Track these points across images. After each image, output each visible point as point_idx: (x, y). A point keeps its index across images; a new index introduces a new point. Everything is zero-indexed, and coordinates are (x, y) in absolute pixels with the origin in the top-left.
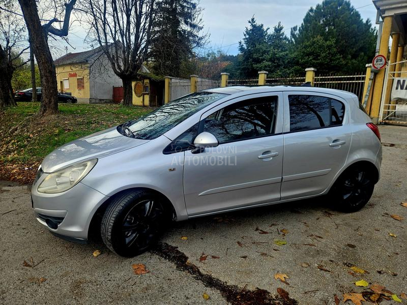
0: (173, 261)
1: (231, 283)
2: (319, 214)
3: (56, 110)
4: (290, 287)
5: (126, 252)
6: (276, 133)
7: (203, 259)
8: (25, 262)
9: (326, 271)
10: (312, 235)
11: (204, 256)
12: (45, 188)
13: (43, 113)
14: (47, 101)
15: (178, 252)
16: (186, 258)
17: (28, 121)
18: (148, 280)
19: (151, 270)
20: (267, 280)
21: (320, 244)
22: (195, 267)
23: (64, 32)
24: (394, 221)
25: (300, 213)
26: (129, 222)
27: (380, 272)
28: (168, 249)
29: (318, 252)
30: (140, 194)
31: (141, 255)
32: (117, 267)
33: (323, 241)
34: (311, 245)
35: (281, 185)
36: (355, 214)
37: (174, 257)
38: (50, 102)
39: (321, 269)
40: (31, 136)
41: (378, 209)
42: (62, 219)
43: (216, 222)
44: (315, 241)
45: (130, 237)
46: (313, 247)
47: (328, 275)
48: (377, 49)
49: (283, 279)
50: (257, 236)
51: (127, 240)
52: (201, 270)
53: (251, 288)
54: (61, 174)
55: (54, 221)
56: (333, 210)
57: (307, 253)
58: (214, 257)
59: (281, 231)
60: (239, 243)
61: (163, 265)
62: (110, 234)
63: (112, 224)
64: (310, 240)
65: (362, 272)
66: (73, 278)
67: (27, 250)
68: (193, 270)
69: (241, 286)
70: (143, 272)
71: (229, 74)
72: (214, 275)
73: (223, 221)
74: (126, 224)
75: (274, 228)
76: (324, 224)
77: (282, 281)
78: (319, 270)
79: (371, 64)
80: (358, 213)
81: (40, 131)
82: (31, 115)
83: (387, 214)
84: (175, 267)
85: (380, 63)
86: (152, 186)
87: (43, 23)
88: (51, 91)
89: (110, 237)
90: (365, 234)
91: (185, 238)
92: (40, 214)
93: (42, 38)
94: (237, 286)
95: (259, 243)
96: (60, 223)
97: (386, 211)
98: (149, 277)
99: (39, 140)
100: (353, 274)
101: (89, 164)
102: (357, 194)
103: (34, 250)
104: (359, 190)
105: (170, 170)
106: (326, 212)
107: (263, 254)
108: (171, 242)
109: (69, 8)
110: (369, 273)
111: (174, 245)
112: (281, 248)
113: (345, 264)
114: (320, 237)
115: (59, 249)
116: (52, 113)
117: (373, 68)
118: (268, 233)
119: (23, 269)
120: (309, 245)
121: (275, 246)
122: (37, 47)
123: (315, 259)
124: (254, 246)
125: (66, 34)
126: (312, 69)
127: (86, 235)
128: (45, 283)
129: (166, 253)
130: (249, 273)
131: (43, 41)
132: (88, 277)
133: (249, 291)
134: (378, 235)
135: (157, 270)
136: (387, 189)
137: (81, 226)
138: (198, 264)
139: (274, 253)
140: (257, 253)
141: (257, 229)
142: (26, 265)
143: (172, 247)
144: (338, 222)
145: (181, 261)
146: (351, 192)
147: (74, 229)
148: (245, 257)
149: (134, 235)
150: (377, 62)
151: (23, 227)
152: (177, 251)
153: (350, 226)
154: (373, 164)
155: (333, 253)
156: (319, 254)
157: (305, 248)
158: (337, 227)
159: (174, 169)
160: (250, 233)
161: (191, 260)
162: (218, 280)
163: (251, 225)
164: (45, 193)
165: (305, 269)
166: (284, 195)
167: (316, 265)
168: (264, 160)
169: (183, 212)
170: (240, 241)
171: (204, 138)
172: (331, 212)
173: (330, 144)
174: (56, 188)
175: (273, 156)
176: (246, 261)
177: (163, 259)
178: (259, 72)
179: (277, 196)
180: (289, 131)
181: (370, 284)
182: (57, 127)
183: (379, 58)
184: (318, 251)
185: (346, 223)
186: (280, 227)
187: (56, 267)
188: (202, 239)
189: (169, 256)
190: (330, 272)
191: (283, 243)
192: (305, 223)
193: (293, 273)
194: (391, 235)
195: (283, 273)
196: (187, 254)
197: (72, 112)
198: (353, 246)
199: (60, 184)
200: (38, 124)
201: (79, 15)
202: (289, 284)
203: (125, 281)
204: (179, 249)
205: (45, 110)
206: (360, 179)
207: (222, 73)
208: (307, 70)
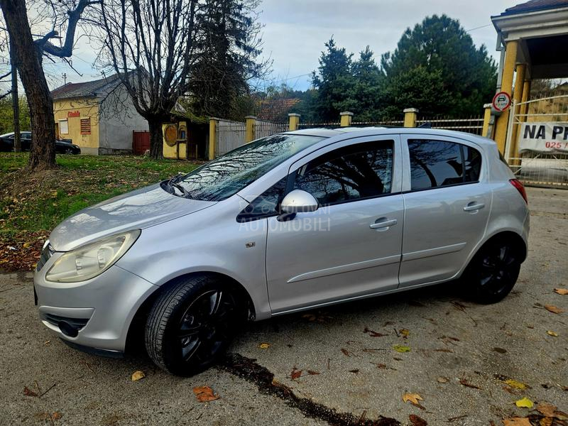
0: (252, 381)
1: (341, 409)
2: (448, 306)
3: (52, 163)
4: (427, 412)
5: (183, 368)
6: (392, 192)
7: (295, 375)
8: (26, 388)
9: (473, 387)
10: (444, 337)
11: (296, 371)
12: (59, 274)
13: (33, 168)
14: (39, 149)
15: (258, 367)
16: (272, 375)
17: (10, 179)
18: (219, 410)
19: (222, 395)
20: (393, 403)
21: (457, 350)
22: (286, 387)
23: (66, 52)
24: (550, 314)
25: (421, 306)
26: (188, 324)
27: (545, 386)
28: (242, 363)
29: (457, 361)
30: (203, 281)
31: (204, 373)
32: (170, 392)
33: (461, 344)
34: (445, 351)
35: (399, 267)
36: (496, 305)
37: (253, 374)
38: (44, 152)
39: (466, 385)
40: (15, 200)
41: (525, 299)
42: (85, 321)
43: (307, 321)
44: (450, 345)
45: (190, 346)
46: (448, 354)
47: (476, 393)
48: (498, 84)
49: (416, 402)
50: (367, 341)
51: (185, 351)
52: (295, 393)
53: (372, 417)
54: (83, 253)
55: (71, 325)
56: (467, 300)
57: (442, 362)
58: (311, 373)
59: (401, 332)
60: (344, 351)
61: (238, 387)
62: (160, 342)
63: (163, 328)
64: (441, 344)
65: (522, 386)
66: (104, 411)
67: (27, 370)
68: (284, 393)
69: (357, 414)
70: (210, 398)
71: (300, 115)
72: (315, 400)
73: (316, 320)
74: (184, 328)
75: (389, 328)
76: (458, 321)
77: (414, 404)
78: (462, 386)
79: (491, 105)
80: (500, 304)
81: (28, 194)
82: (15, 170)
83: (539, 305)
84: (257, 390)
85: (503, 102)
86: (224, 269)
87: (35, 39)
88: (46, 136)
89: (160, 348)
90: (514, 332)
91: (265, 346)
92: (49, 315)
93: (34, 59)
94: (351, 415)
95: (372, 351)
96: (81, 327)
97: (537, 301)
98: (221, 405)
99: (28, 206)
100: (510, 391)
101: (128, 237)
102: (499, 278)
103: (38, 369)
104: (501, 273)
105: (248, 245)
106: (457, 304)
107: (381, 366)
108: (246, 352)
109: (74, 17)
110: (531, 388)
111: (250, 356)
112: (405, 356)
113: (497, 376)
114: (455, 340)
115: (78, 368)
116: (47, 168)
117: (493, 109)
118: (382, 335)
119: (24, 400)
120: (442, 350)
121: (395, 353)
122: (27, 72)
123: (455, 370)
124: (366, 355)
125: (70, 55)
126: (413, 110)
127: (123, 344)
128: (62, 420)
129: (239, 369)
130: (365, 394)
131: (35, 63)
132: (128, 409)
133: (370, 421)
134: (531, 334)
135: (231, 394)
136: (532, 271)
137: (115, 331)
138: (290, 384)
139: (395, 364)
140: (372, 365)
141: (366, 331)
142: (28, 392)
143: (248, 360)
144: (475, 317)
145: (264, 380)
146: (492, 275)
147: (105, 336)
148: (356, 371)
149: (195, 343)
150: (499, 101)
151: (18, 334)
152: (256, 365)
153: (493, 322)
154: (519, 236)
155: (478, 362)
156: (458, 363)
157: (438, 355)
158: (476, 324)
159: (253, 244)
160: (357, 336)
161: (279, 378)
162: (322, 406)
163: (357, 324)
164: (58, 281)
165: (443, 386)
166: (403, 280)
167: (458, 379)
168: (378, 230)
169: (265, 307)
170: (345, 348)
172: (463, 304)
173: (465, 208)
174: (76, 274)
175: (391, 225)
176: (358, 377)
177: (237, 377)
178: (341, 114)
179: (394, 281)
180: (410, 189)
181: (536, 403)
182: (55, 188)
183: (502, 96)
184: (456, 359)
185: (487, 319)
186: (398, 327)
187: (77, 396)
188: (290, 346)
189: (246, 373)
190: (477, 388)
191: (406, 349)
192: (432, 320)
193: (427, 392)
194: (550, 333)
195: (413, 393)
196: (271, 369)
197: (76, 167)
198: (503, 351)
199: (82, 268)
200: (25, 184)
201: (89, 27)
202: (424, 409)
203: (186, 413)
204: (259, 362)
205: (36, 164)
206: (502, 256)
207: (289, 115)
208: (405, 110)
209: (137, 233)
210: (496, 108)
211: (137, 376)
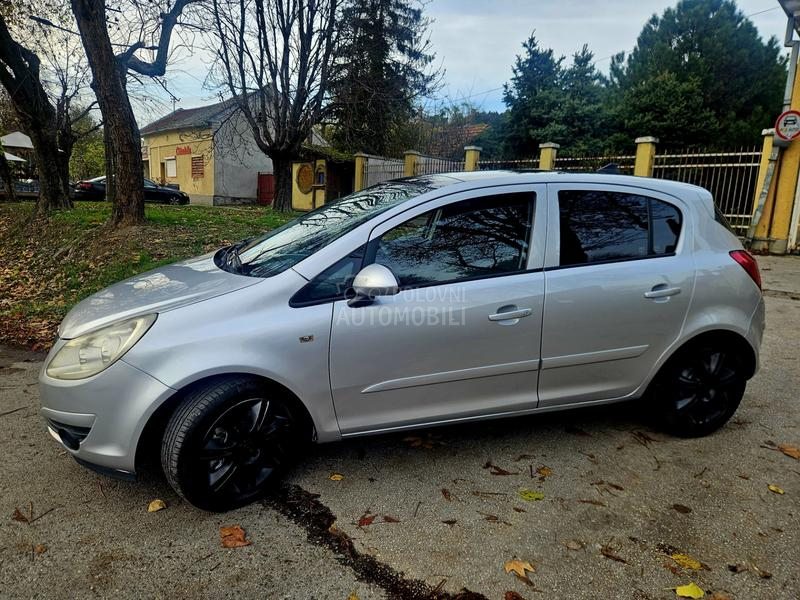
0: (304, 524)
1: (412, 574)
2: (625, 438)
3: (140, 217)
4: (534, 590)
5: (214, 501)
6: (528, 268)
7: (365, 521)
8: (17, 511)
9: (618, 559)
10: (602, 483)
11: (368, 516)
12: (62, 368)
13: (117, 223)
14: (124, 199)
15: (318, 505)
16: (332, 519)
17: (89, 237)
18: (248, 560)
19: (256, 539)
20: (488, 573)
21: (613, 503)
22: (346, 537)
23: (158, 69)
24: (785, 459)
25: (581, 433)
26: (218, 442)
27: (733, 569)
28: (299, 498)
29: (607, 519)
30: (240, 386)
31: (244, 509)
32: (189, 531)
33: (624, 495)
34: (596, 503)
35: (538, 376)
36: (702, 441)
37: (308, 516)
38: (129, 202)
39: (608, 556)
40: (92, 265)
41: (754, 430)
42: (87, 430)
43: (408, 446)
44: (606, 494)
45: (219, 472)
46: (599, 508)
47: (619, 570)
48: (786, 98)
49: (523, 574)
50: (485, 480)
51: (213, 478)
52: (357, 546)
53: (451, 589)
55: (74, 435)
56: (657, 431)
57: (584, 520)
58: (388, 519)
59: (538, 471)
60: (445, 492)
61: (281, 531)
62: (175, 464)
63: (179, 446)
64: (594, 493)
65: (696, 566)
66: (101, 547)
67: (26, 488)
68: (342, 545)
69: (432, 583)
70: (238, 543)
71: (480, 149)
72: (380, 558)
73: (421, 446)
74: (210, 445)
75: (524, 465)
76: (632, 461)
77: (519, 577)
78: (602, 556)
79: (773, 130)
80: (708, 439)
81: (107, 258)
82: (95, 226)
83: (771, 444)
84: (305, 537)
85: (792, 126)
86: (267, 372)
87: (117, 51)
88: (132, 182)
89: (175, 471)
90: (716, 484)
91: (338, 477)
92: (54, 421)
93: (115, 79)
94: (423, 583)
95: (486, 495)
96: (84, 437)
97: (770, 438)
98: (249, 554)
99: (105, 274)
100: (674, 570)
101: (140, 323)
102: (706, 400)
103: (40, 487)
104: (712, 392)
105: (303, 339)
106: (640, 435)
107: (491, 518)
108: (308, 486)
109: (168, 22)
110: (709, 570)
111: (312, 491)
112: (532, 506)
113: (661, 547)
114: (617, 487)
115: (87, 489)
116: (133, 224)
117: (777, 137)
118: (508, 474)
119: (9, 525)
120: (591, 502)
121: (519, 502)
122: (106, 97)
123: (600, 533)
124: (475, 500)
125: (162, 72)
126: (650, 139)
127: (131, 463)
128: (45, 555)
129: (292, 507)
130: (453, 556)
131: (117, 86)
132: (129, 548)
133: (447, 595)
134: (744, 488)
135: (269, 540)
136: (781, 391)
137: (122, 447)
138: (353, 533)
139: (514, 518)
140: (478, 515)
141: (488, 465)
142: (18, 517)
143: (308, 495)
144: (661, 456)
145: (320, 525)
146: (694, 396)
147: (109, 452)
148: (451, 523)
149: (227, 468)
150: (785, 124)
151: (32, 441)
152: (317, 503)
153: (687, 465)
154: (741, 337)
155: (639, 522)
156: (608, 522)
157: (581, 509)
158: (659, 467)
159: (310, 338)
160: (474, 473)
161: (342, 524)
162: (387, 567)
163: (478, 455)
164: (58, 377)
165: (573, 555)
166: (545, 396)
167: (598, 546)
168: (500, 323)
169: (330, 425)
170: (448, 488)
171: (375, 277)
172: (651, 435)
173: (647, 294)
174: (80, 369)
175: (522, 316)
176: (451, 531)
177: (285, 518)
178: (541, 146)
179: (530, 397)
180: (558, 265)
181: (709, 592)
182: (139, 250)
183: (791, 117)
184: (607, 516)
185: (680, 460)
186: (536, 463)
187: (74, 525)
188: (372, 480)
189: (299, 513)
190: (624, 562)
191: (537, 496)
192: (592, 456)
193: (545, 561)
194: (773, 488)
195: (524, 560)
196: (334, 510)
197: (170, 222)
198: (685, 510)
199: (88, 361)
200: (105, 244)
202: (531, 584)
203: (200, 560)
204: (322, 500)
205: (120, 218)
206: (713, 367)
207: (466, 148)
208: (638, 140)
209: (153, 318)
210: (781, 136)
211: (155, 505)
